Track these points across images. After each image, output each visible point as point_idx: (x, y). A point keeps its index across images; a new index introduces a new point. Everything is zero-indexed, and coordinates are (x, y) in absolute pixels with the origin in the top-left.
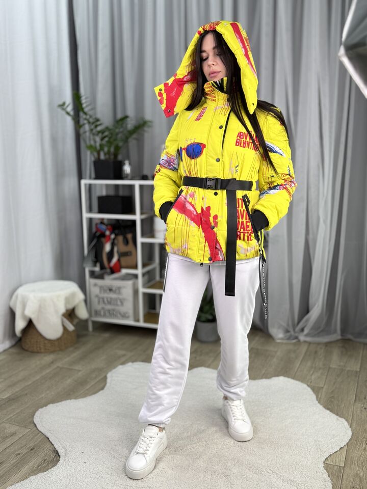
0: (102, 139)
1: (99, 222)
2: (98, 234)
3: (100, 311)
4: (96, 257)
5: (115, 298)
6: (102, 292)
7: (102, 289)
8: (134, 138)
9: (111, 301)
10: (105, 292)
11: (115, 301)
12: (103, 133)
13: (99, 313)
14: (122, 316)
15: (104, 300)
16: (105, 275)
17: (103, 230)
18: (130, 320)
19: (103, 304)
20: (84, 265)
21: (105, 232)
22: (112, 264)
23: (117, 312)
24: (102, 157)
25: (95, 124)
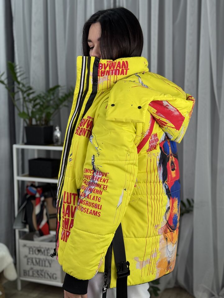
0: (34, 106)
1: (29, 184)
2: (28, 196)
3: (29, 271)
4: (26, 218)
5: (44, 259)
6: (31, 253)
7: (31, 250)
8: (65, 106)
9: (39, 261)
10: (34, 253)
11: (43, 262)
12: (35, 101)
13: (27, 273)
14: (50, 277)
15: (32, 261)
16: (35, 236)
17: (34, 193)
18: (58, 282)
19: (32, 264)
20: (14, 227)
21: (35, 194)
22: (41, 226)
23: (45, 273)
24: (34, 122)
25: (28, 92)
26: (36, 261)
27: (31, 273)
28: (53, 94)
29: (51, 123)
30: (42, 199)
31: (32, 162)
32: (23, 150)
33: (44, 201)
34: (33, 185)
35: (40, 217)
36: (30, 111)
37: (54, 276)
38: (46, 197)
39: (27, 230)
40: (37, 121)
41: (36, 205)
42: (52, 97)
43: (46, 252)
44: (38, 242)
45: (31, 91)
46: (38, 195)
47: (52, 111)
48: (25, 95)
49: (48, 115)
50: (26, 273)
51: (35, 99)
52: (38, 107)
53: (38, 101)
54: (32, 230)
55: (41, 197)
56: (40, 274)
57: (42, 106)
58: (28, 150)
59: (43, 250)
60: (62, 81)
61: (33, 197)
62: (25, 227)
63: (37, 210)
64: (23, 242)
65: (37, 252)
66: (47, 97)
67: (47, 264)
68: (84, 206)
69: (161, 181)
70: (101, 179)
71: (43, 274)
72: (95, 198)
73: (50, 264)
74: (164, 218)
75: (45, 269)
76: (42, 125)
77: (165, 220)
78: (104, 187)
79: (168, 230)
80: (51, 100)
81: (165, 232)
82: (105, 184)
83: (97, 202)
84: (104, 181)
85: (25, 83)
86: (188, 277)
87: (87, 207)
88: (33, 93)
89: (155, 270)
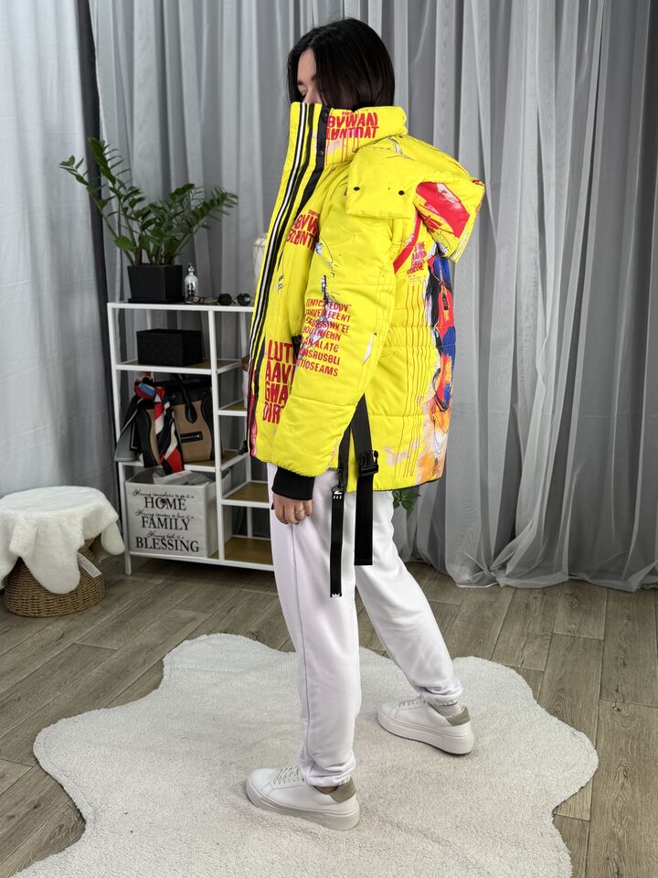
0: (143, 228)
1: (140, 377)
2: (140, 400)
3: (146, 539)
4: (137, 442)
5: (174, 516)
6: (150, 505)
7: (149, 500)
8: (204, 226)
9: (166, 519)
10: (155, 505)
11: (173, 521)
12: (144, 217)
13: (144, 542)
14: (187, 549)
15: (152, 519)
16: (155, 474)
17: (151, 394)
18: (201, 556)
19: (152, 525)
20: (116, 459)
21: (154, 398)
22: (167, 456)
23: (176, 541)
24: (145, 259)
25: (131, 199)
26: (159, 519)
27: (150, 543)
28: (181, 201)
29: (177, 261)
30: (167, 405)
31: (142, 336)
32: (122, 311)
33: (169, 410)
34: (147, 379)
35: (164, 439)
36: (136, 236)
37: (195, 545)
38: (173, 403)
39: (140, 464)
40: (150, 257)
41: (156, 418)
42: (180, 209)
43: (177, 502)
44: (161, 486)
45: (136, 197)
46: (158, 399)
47: (179, 236)
48: (126, 204)
49: (173, 244)
50: (141, 543)
51: (144, 214)
52: (152, 227)
53: (152, 216)
54: (149, 462)
55: (163, 403)
56: (167, 543)
57: (159, 225)
58: (132, 310)
59: (171, 500)
60: (195, 177)
61: (149, 403)
62: (136, 459)
63: (158, 426)
64: (132, 486)
65: (160, 506)
66: (170, 207)
67: (180, 524)
68: (311, 360)
69: (429, 324)
70: (338, 316)
71: (174, 543)
72: (330, 345)
73: (186, 525)
74: (431, 385)
75: (177, 533)
76: (161, 264)
77: (432, 390)
78: (343, 329)
79: (437, 409)
80: (176, 215)
81: (433, 411)
82: (345, 323)
83: (332, 353)
84: (343, 318)
85: (124, 181)
86: (436, 541)
87: (316, 361)
88: (140, 200)
89: (416, 469)
